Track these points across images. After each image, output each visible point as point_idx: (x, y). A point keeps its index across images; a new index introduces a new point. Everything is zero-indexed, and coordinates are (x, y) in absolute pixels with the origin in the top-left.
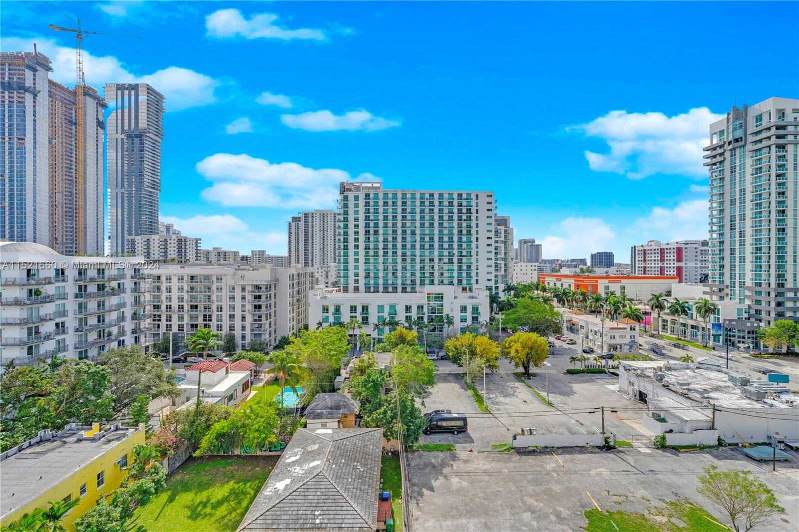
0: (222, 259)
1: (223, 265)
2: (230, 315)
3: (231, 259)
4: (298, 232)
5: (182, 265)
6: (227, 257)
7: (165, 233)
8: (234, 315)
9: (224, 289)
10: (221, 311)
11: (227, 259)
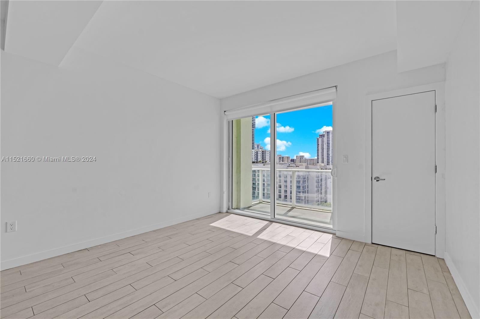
0: (281, 161)
1: (282, 164)
2: (285, 190)
3: (286, 161)
4: (323, 144)
5: (264, 164)
6: (284, 160)
7: (256, 149)
8: (286, 190)
9: (282, 177)
10: (281, 188)
11: (284, 161)
